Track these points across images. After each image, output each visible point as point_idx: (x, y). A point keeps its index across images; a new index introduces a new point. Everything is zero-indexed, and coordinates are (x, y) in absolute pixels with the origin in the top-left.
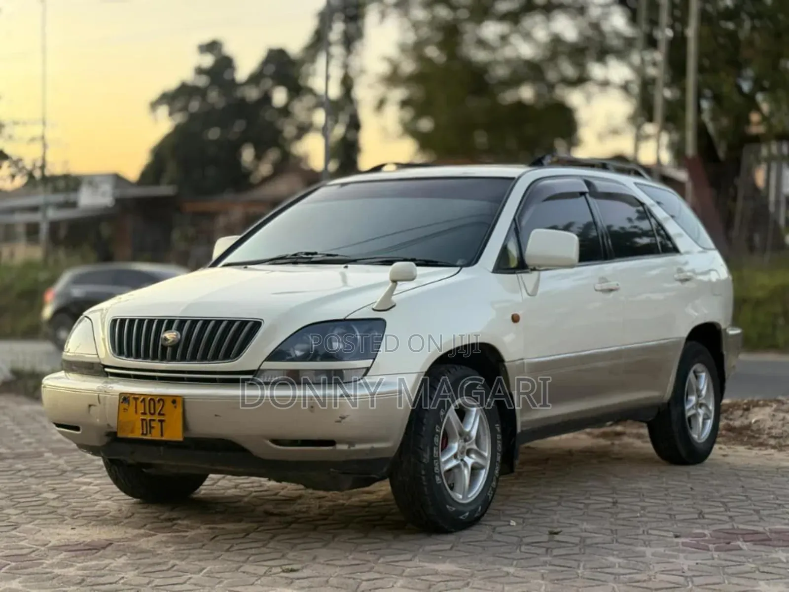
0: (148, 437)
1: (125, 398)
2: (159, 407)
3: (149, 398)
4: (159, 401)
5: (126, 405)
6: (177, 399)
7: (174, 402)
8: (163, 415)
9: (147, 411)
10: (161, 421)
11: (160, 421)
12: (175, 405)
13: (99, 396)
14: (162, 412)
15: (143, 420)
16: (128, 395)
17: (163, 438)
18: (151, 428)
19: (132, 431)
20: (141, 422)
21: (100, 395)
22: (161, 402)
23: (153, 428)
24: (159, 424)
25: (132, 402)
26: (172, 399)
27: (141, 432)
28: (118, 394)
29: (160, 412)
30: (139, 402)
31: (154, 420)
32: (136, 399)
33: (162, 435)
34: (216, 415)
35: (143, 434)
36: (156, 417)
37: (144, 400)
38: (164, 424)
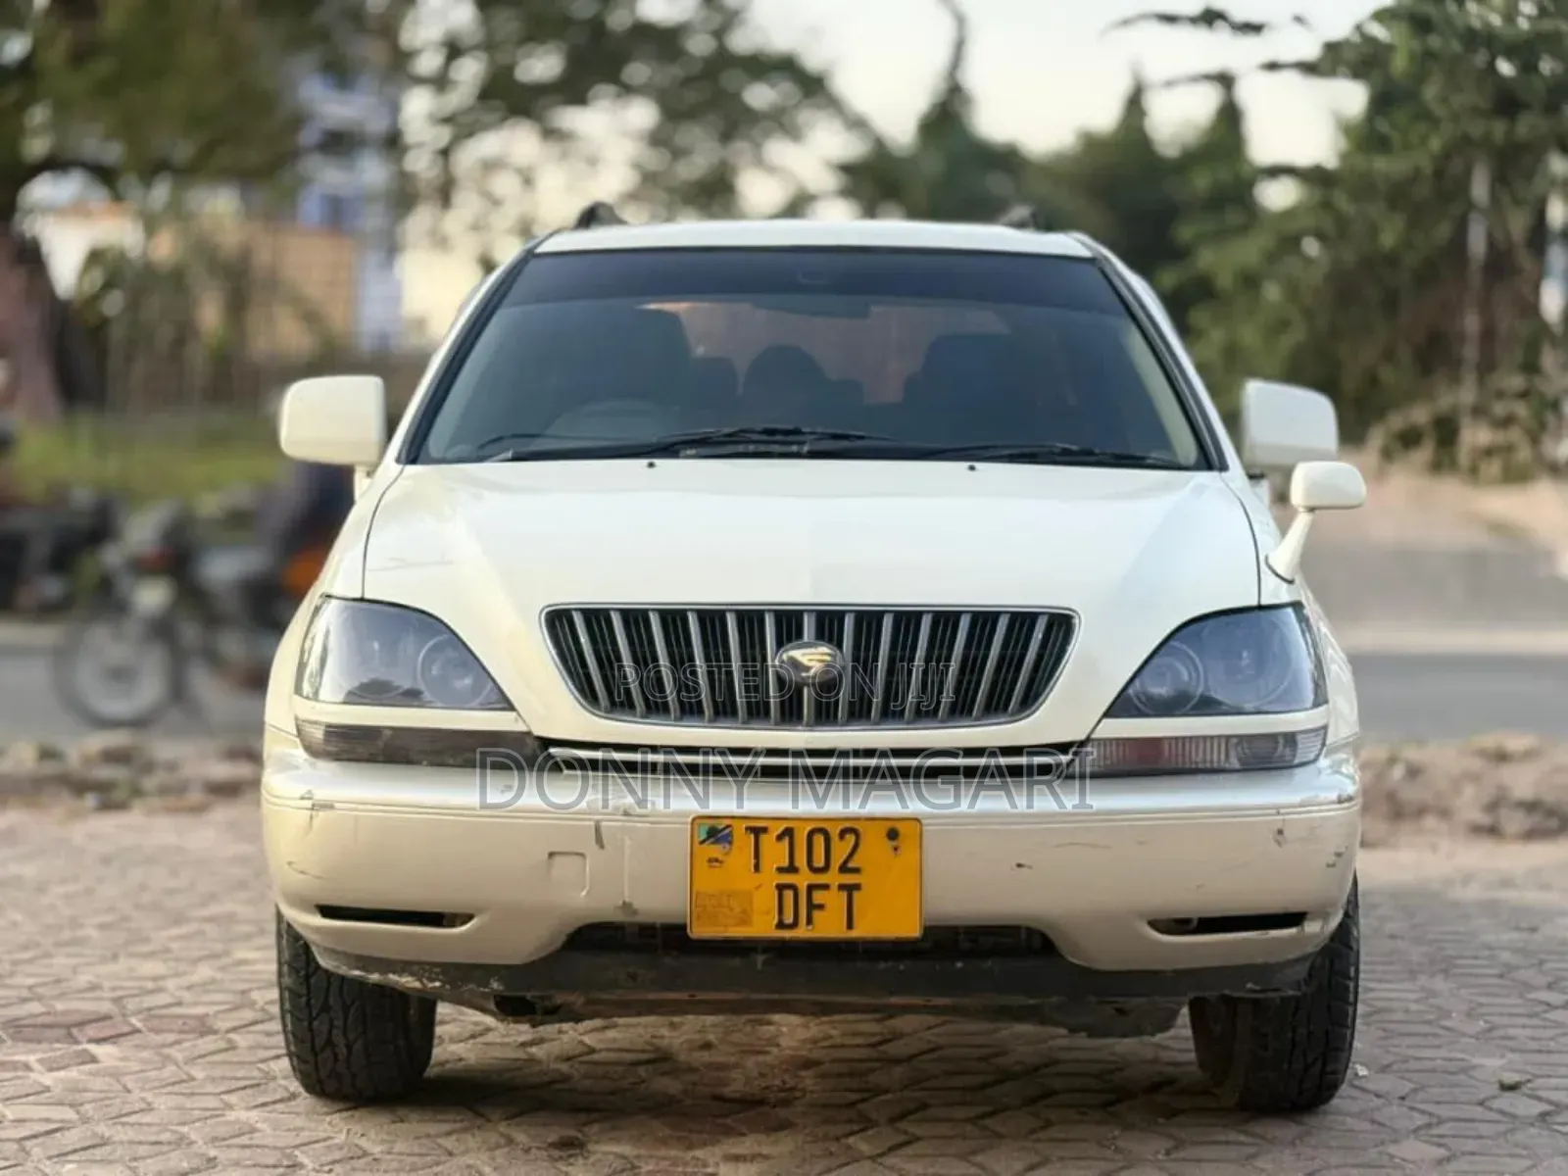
0: (802, 932)
1: (716, 832)
2: (841, 850)
3: (809, 828)
4: (843, 834)
5: (715, 850)
6: (900, 827)
7: (893, 835)
8: (857, 870)
9: (801, 860)
10: (850, 889)
11: (842, 887)
12: (894, 843)
13: (598, 830)
14: (851, 865)
15: (781, 888)
16: (727, 822)
17: (855, 934)
18: (812, 907)
19: (745, 919)
20: (776, 893)
21: (604, 824)
22: (851, 839)
23: (821, 907)
24: (844, 895)
25: (744, 842)
26: (884, 828)
27: (776, 921)
28: (690, 820)
29: (846, 862)
30: (767, 840)
31: (826, 887)
32: (757, 832)
33: (850, 925)
34: (1019, 865)
35: (781, 925)
36: (833, 878)
37: (788, 833)
38: (856, 895)
